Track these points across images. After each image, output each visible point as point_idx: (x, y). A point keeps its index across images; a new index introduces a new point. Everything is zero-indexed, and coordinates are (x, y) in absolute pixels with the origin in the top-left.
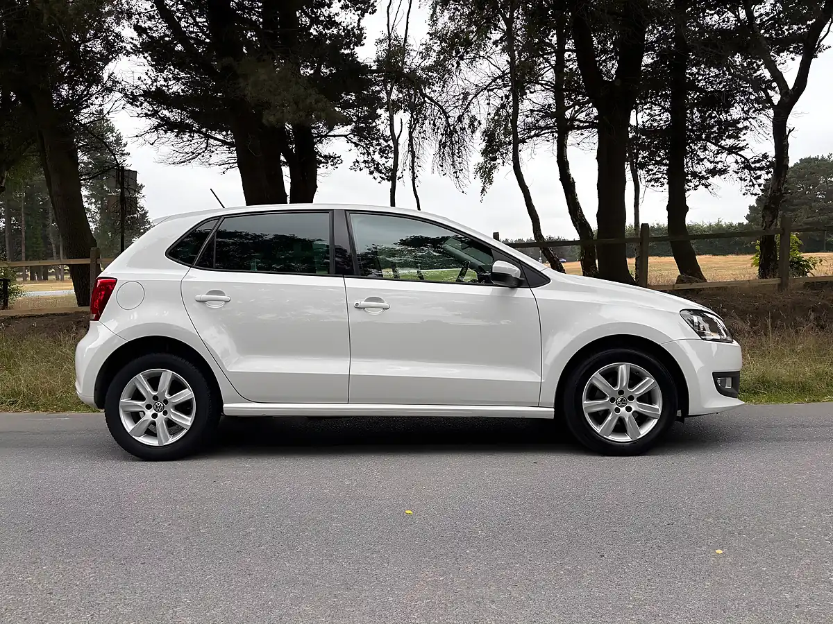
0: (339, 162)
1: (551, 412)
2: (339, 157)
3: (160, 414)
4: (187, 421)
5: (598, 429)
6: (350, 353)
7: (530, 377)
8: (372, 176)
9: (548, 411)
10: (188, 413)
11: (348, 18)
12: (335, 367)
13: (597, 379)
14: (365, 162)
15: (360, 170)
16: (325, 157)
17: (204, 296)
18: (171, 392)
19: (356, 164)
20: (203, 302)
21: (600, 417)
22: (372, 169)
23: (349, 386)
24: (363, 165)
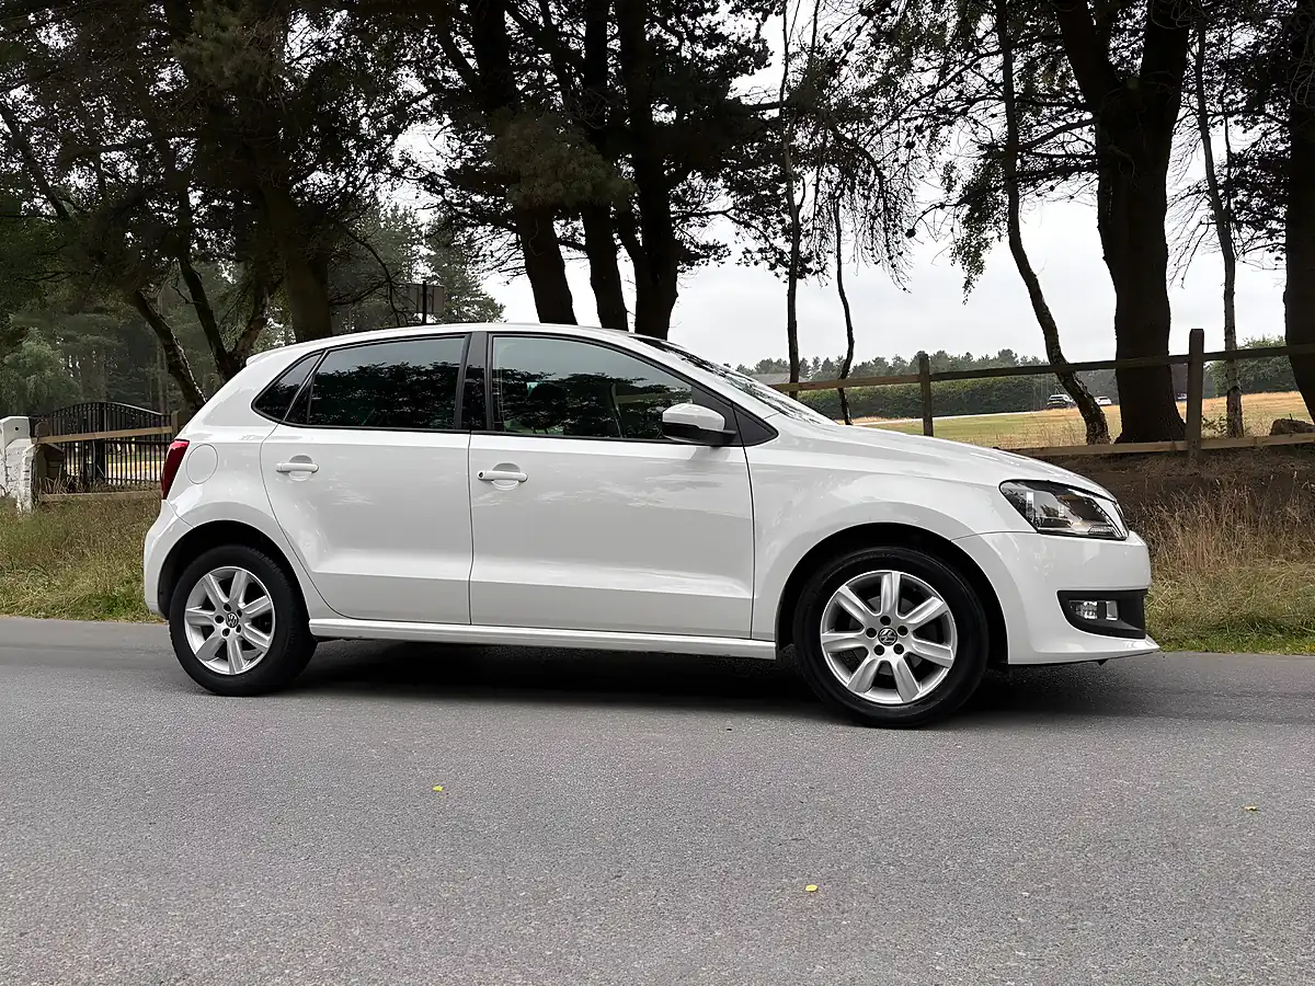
0: (726, 253)
1: (771, 648)
2: (723, 246)
3: (233, 630)
4: (264, 641)
5: (845, 680)
6: (473, 550)
7: (737, 590)
8: (772, 273)
9: (766, 647)
10: (267, 631)
11: (739, 27)
12: (451, 569)
13: (846, 596)
14: (761, 250)
15: (756, 263)
16: (704, 247)
17: (288, 465)
18: (247, 601)
19: (749, 255)
20: (285, 472)
21: (851, 660)
22: (773, 261)
23: (470, 598)
24: (758, 256)
